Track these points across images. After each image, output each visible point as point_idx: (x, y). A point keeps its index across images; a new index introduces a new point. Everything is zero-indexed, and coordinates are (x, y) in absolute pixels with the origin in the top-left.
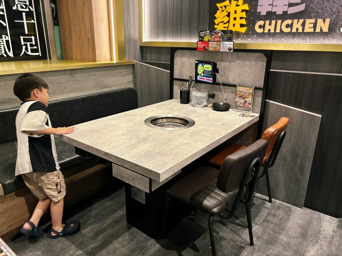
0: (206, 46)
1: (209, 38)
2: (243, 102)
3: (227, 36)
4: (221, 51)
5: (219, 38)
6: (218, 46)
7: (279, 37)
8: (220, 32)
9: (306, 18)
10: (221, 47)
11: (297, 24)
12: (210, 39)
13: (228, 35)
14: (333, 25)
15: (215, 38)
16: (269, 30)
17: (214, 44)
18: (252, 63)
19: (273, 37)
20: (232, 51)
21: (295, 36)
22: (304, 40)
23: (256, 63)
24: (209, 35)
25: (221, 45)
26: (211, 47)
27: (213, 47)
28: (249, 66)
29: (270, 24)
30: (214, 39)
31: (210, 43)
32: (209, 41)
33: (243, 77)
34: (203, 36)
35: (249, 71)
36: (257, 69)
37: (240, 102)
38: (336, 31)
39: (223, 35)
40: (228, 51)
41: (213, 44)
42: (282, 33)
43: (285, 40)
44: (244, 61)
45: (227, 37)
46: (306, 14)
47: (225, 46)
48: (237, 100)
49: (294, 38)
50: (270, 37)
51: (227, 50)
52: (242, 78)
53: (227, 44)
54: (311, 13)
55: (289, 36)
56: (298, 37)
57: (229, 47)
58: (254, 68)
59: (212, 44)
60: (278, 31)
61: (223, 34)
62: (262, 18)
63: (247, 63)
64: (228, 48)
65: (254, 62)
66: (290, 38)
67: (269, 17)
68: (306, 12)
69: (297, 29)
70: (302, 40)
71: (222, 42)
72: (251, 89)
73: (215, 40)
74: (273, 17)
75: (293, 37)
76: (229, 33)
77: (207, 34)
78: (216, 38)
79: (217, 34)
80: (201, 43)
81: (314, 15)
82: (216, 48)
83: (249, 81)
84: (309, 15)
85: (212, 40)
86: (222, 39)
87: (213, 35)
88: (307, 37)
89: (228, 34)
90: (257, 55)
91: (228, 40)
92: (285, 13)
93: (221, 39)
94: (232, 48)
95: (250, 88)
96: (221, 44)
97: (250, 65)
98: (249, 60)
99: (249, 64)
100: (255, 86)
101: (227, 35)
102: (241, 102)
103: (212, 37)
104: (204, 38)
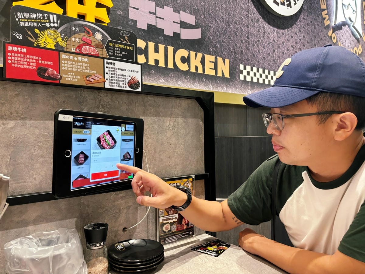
0: (50, 66)
1: (60, 40)
2: (176, 220)
3: (123, 46)
4: (107, 86)
5: (98, 46)
6: (95, 72)
7: (173, 77)
8: (99, 31)
9: (205, 52)
10: (107, 76)
11: (196, 59)
12: (61, 43)
13: (125, 45)
14: (233, 69)
15: (83, 45)
16: (157, 62)
17: (82, 62)
18: (178, 123)
19: (165, 77)
20: (140, 90)
21: (195, 79)
22: (207, 87)
23: (184, 122)
24: (57, 28)
25: (107, 70)
26: (73, 72)
27: (77, 73)
28: (173, 129)
29: (157, 50)
30: (80, 47)
31: (64, 56)
32: (59, 49)
33: (162, 157)
34: (32, 29)
35: (173, 141)
36: (188, 134)
37: (170, 221)
38: (236, 78)
39: (109, 41)
40: (128, 89)
41: (77, 61)
42: (178, 71)
43: (182, 84)
44: (159, 116)
45: (122, 50)
46: (204, 45)
47: (120, 72)
48: (163, 220)
49: (194, 83)
50: (161, 76)
51: (127, 86)
52: (162, 160)
53: (123, 70)
54: (210, 46)
55: (187, 77)
56: (199, 82)
57: (130, 79)
58: (182, 132)
59: (74, 60)
60: (171, 65)
61: (110, 39)
62: (140, 33)
63: (168, 122)
64: (127, 81)
65: (180, 120)
66: (190, 81)
67: (154, 36)
68: (204, 44)
69: (197, 68)
70: (204, 87)
71: (109, 61)
72: (188, 181)
73: (83, 52)
74: (160, 38)
75: (192, 80)
76: (126, 38)
77: (48, 25)
78: (87, 47)
79: (88, 33)
80: (24, 50)
81: (213, 50)
82: (89, 76)
83: (175, 165)
84: (208, 48)
85: (74, 51)
86: (108, 52)
87: (75, 33)
88: (210, 82)
89: (125, 42)
90: (185, 103)
91: (124, 56)
92: (177, 35)
93: (104, 52)
94: (138, 82)
95: (186, 180)
96: (106, 65)
97: (174, 126)
98: (171, 115)
99: (172, 124)
100: (196, 173)
101: (121, 44)
102: (172, 221)
103: (73, 39)
104: (36, 36)
